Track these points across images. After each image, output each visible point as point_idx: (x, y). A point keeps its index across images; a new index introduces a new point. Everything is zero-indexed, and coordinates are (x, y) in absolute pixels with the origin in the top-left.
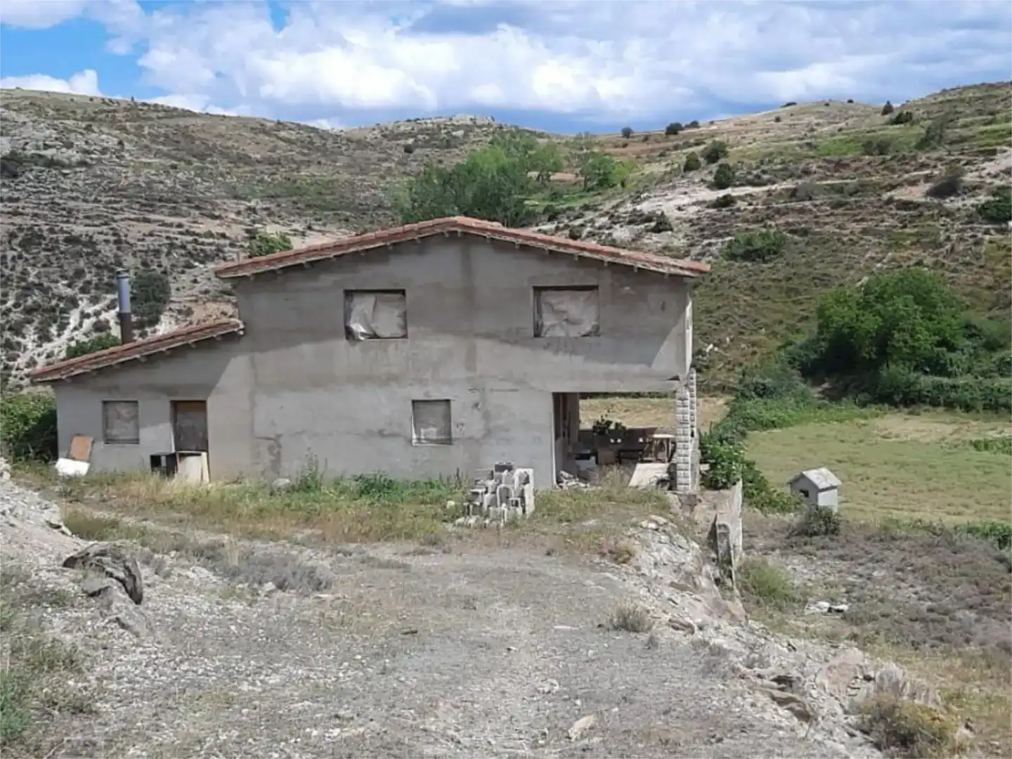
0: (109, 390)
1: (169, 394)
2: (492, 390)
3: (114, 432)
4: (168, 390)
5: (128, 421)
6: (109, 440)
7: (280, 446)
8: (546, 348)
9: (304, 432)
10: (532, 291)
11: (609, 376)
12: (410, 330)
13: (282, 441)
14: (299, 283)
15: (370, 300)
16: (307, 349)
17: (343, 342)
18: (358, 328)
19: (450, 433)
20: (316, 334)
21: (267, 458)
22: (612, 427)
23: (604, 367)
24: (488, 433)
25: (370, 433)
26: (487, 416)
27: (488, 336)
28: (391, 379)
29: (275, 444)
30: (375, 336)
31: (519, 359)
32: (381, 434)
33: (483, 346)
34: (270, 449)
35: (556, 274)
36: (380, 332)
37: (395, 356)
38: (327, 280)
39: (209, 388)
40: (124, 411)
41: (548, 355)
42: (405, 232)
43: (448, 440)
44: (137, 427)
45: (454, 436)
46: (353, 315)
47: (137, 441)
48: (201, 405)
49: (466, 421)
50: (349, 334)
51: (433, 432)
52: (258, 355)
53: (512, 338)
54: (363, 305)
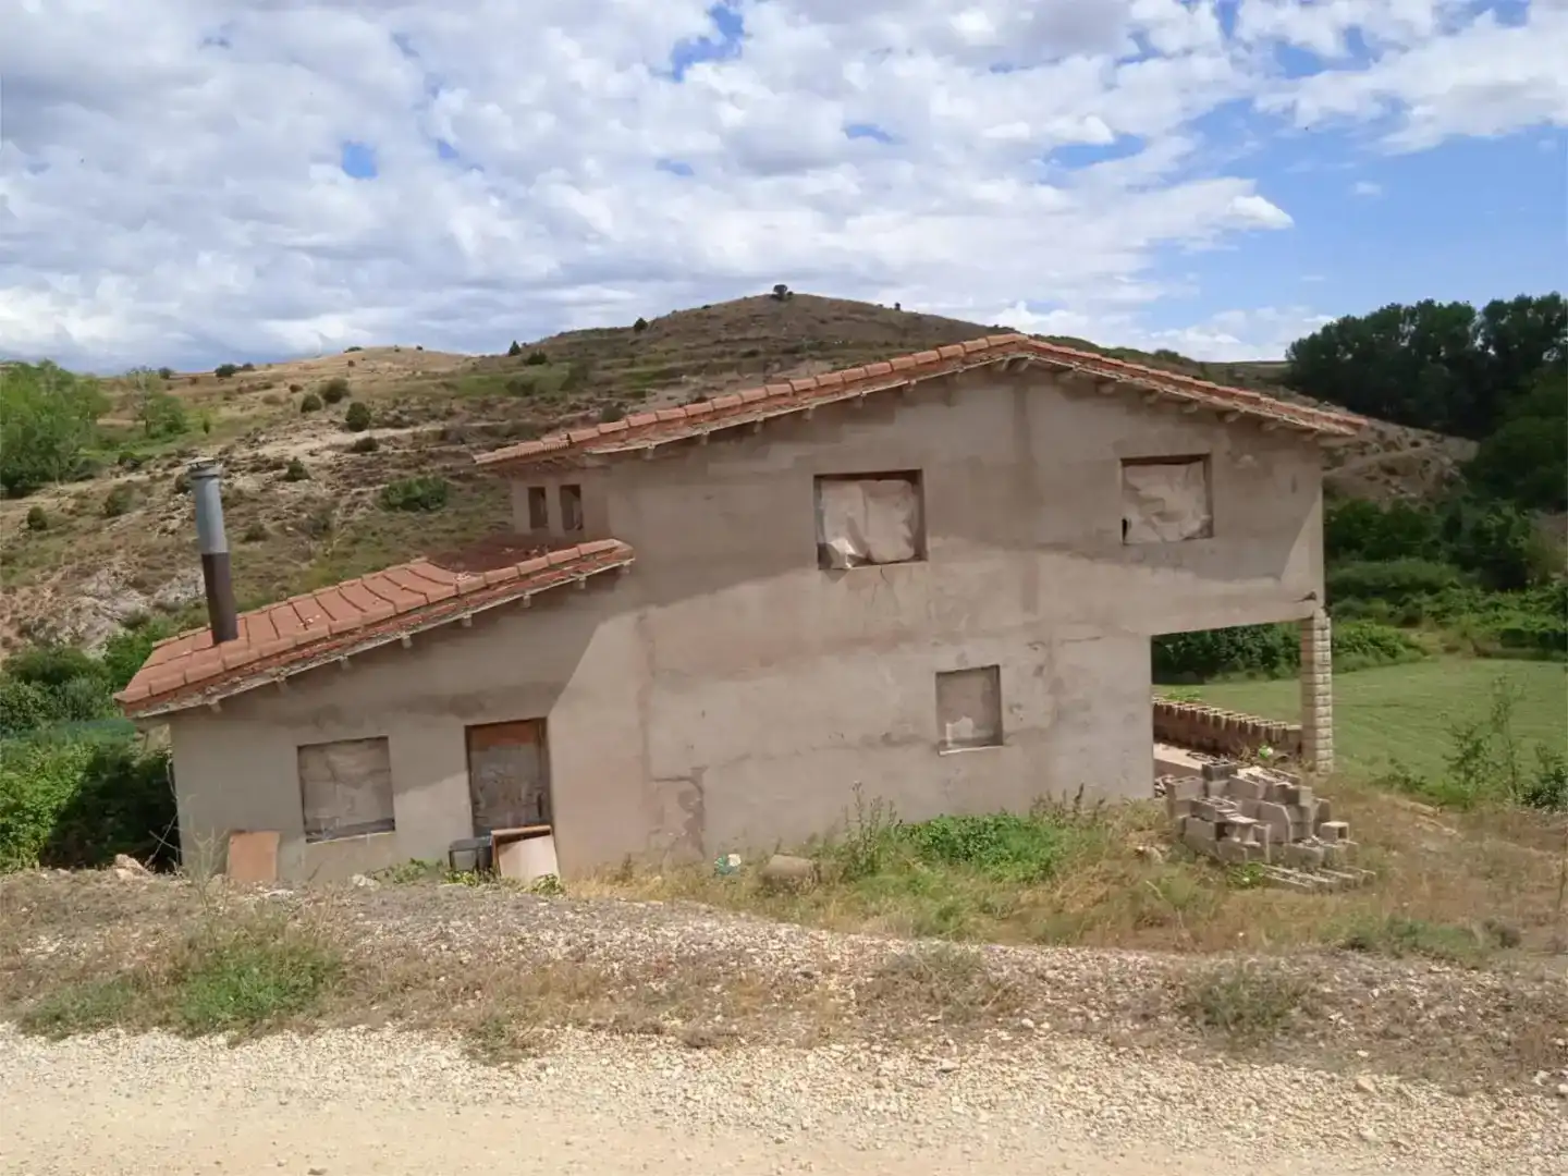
0: (316, 720)
1: (462, 713)
2: (1063, 642)
3: (324, 813)
4: (456, 705)
5: (355, 782)
6: (312, 832)
7: (701, 791)
8: (1139, 561)
9: (746, 757)
10: (1119, 463)
11: (1226, 601)
12: (931, 543)
13: (708, 780)
14: (732, 464)
15: (854, 489)
16: (750, 593)
17: (815, 576)
18: (844, 546)
19: (998, 725)
20: (763, 563)
21: (677, 818)
23: (1218, 588)
24: (1059, 715)
25: (868, 743)
26: (1056, 687)
27: (1059, 547)
28: (900, 637)
29: (692, 789)
30: (867, 561)
31: (1104, 582)
32: (887, 739)
33: (1049, 563)
34: (683, 798)
35: (1157, 436)
36: (876, 554)
37: (911, 590)
38: (784, 455)
39: (553, 691)
40: (347, 762)
41: (1143, 573)
42: (942, 360)
43: (996, 737)
44: (386, 795)
45: (1007, 727)
46: (831, 521)
47: (390, 824)
48: (536, 730)
49: (1024, 700)
50: (825, 557)
51: (966, 726)
52: (654, 612)
53: (1093, 549)
54: (846, 502)
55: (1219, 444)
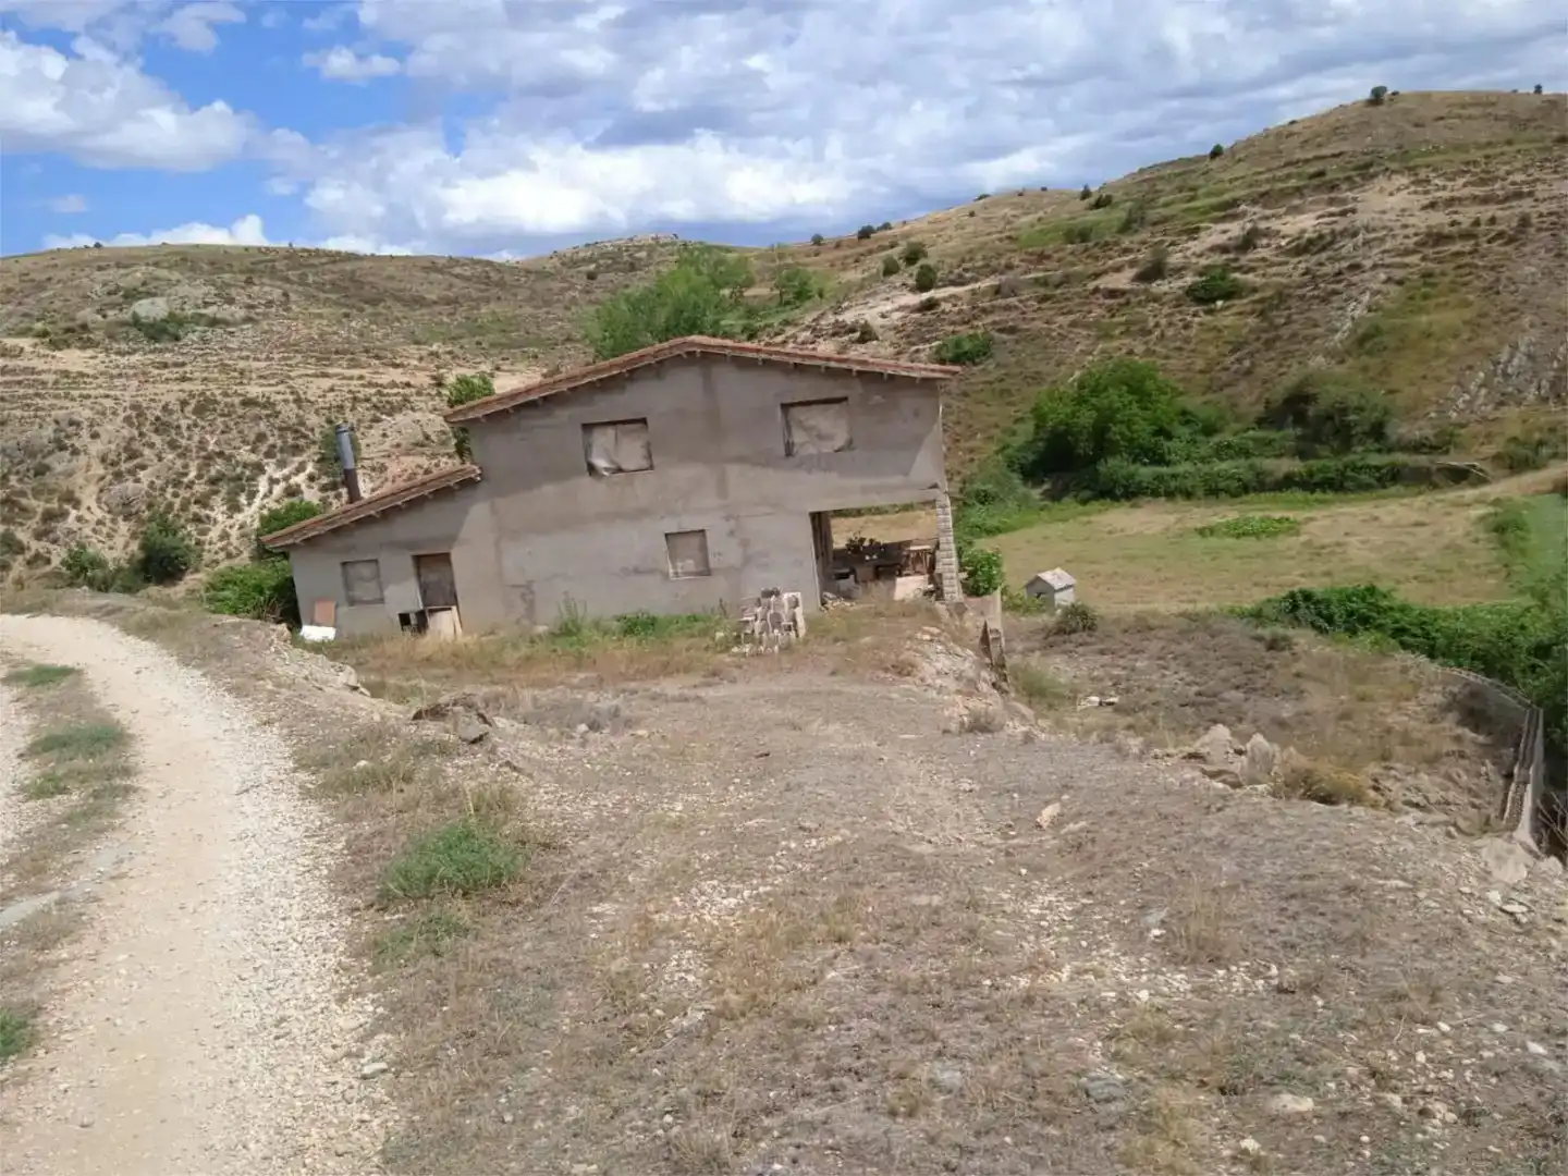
0: (347, 550)
1: (411, 549)
2: (747, 516)
3: (358, 593)
4: (409, 545)
5: (369, 580)
6: (352, 602)
7: (532, 592)
8: (799, 466)
9: (557, 575)
10: (779, 409)
11: (865, 490)
12: (656, 461)
13: (535, 587)
14: (535, 421)
15: (611, 431)
16: (549, 489)
17: (587, 480)
18: (601, 463)
19: (706, 562)
20: (559, 474)
21: (521, 608)
22: (866, 544)
23: (856, 482)
24: (747, 560)
25: (625, 572)
26: (745, 544)
27: (740, 460)
28: (641, 514)
29: (527, 592)
30: (620, 470)
31: (773, 481)
32: (637, 571)
33: (733, 471)
34: (523, 596)
35: (802, 389)
36: (624, 467)
37: (644, 489)
38: (563, 415)
39: (452, 539)
40: (366, 571)
41: (802, 475)
42: (642, 357)
43: (706, 571)
44: (381, 588)
45: (712, 565)
46: (595, 450)
47: (382, 600)
48: (445, 558)
49: (723, 550)
50: (592, 469)
51: (690, 564)
52: (500, 502)
53: (763, 460)
54: (603, 439)
55: (855, 390)
